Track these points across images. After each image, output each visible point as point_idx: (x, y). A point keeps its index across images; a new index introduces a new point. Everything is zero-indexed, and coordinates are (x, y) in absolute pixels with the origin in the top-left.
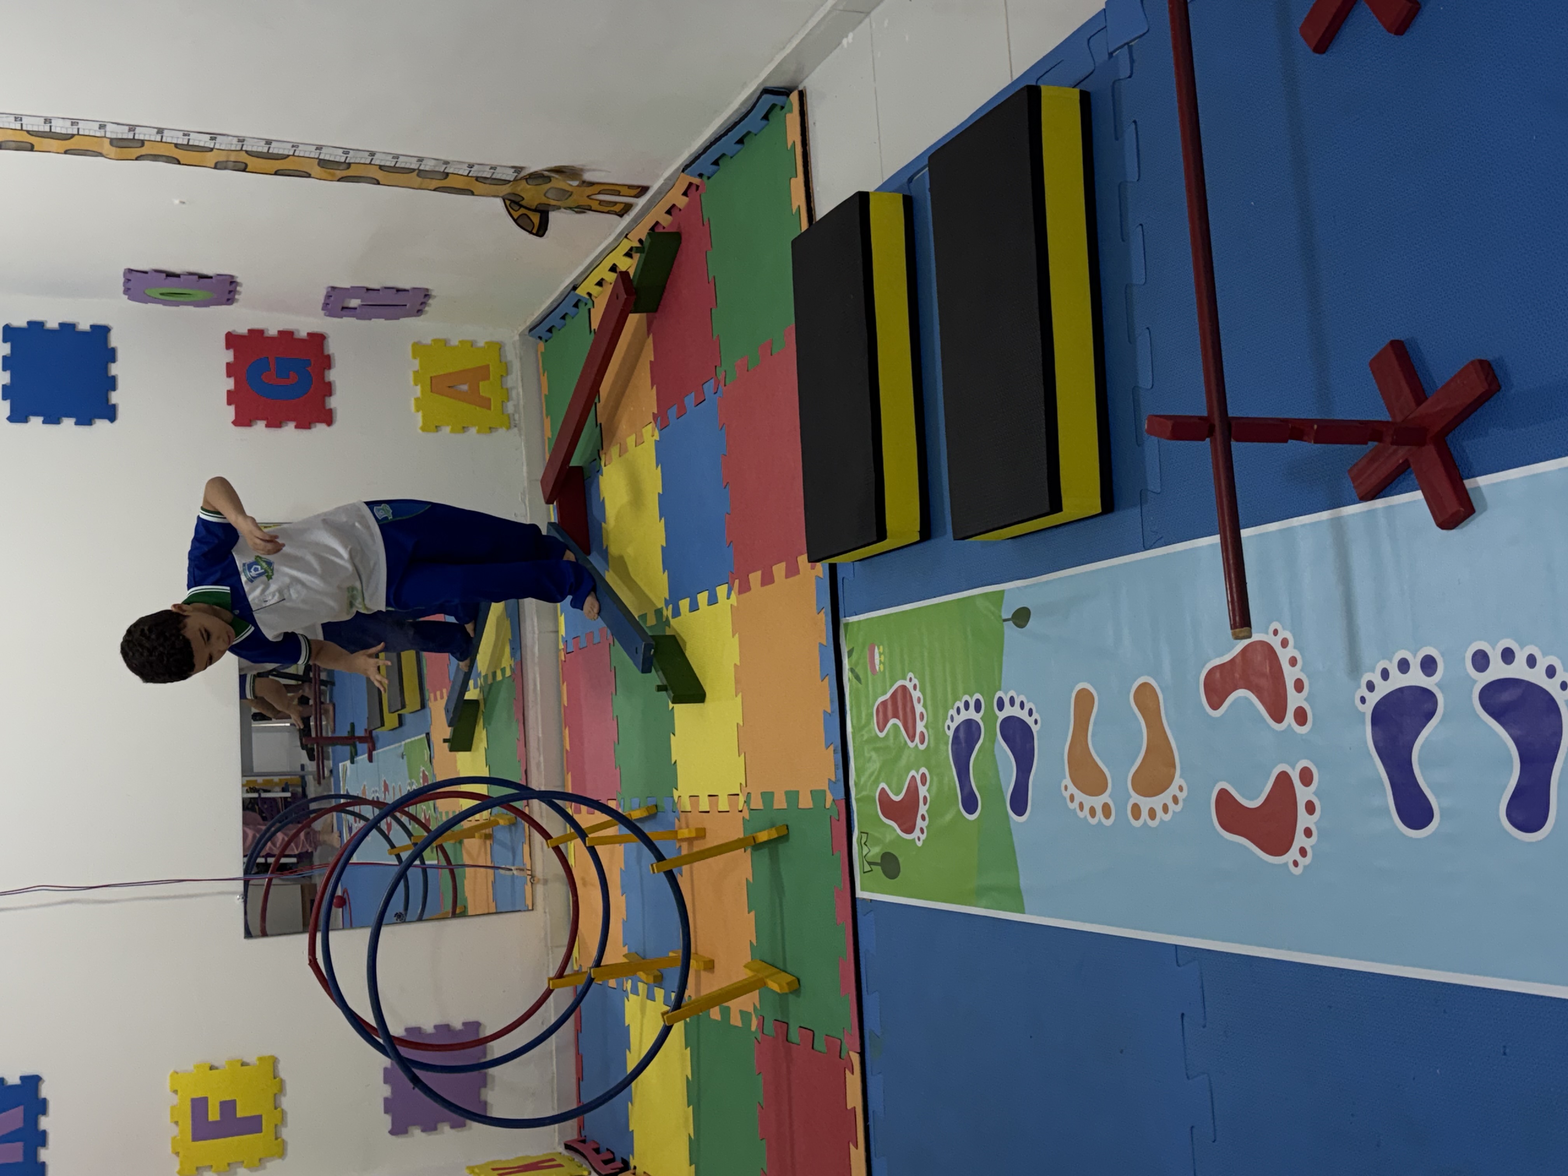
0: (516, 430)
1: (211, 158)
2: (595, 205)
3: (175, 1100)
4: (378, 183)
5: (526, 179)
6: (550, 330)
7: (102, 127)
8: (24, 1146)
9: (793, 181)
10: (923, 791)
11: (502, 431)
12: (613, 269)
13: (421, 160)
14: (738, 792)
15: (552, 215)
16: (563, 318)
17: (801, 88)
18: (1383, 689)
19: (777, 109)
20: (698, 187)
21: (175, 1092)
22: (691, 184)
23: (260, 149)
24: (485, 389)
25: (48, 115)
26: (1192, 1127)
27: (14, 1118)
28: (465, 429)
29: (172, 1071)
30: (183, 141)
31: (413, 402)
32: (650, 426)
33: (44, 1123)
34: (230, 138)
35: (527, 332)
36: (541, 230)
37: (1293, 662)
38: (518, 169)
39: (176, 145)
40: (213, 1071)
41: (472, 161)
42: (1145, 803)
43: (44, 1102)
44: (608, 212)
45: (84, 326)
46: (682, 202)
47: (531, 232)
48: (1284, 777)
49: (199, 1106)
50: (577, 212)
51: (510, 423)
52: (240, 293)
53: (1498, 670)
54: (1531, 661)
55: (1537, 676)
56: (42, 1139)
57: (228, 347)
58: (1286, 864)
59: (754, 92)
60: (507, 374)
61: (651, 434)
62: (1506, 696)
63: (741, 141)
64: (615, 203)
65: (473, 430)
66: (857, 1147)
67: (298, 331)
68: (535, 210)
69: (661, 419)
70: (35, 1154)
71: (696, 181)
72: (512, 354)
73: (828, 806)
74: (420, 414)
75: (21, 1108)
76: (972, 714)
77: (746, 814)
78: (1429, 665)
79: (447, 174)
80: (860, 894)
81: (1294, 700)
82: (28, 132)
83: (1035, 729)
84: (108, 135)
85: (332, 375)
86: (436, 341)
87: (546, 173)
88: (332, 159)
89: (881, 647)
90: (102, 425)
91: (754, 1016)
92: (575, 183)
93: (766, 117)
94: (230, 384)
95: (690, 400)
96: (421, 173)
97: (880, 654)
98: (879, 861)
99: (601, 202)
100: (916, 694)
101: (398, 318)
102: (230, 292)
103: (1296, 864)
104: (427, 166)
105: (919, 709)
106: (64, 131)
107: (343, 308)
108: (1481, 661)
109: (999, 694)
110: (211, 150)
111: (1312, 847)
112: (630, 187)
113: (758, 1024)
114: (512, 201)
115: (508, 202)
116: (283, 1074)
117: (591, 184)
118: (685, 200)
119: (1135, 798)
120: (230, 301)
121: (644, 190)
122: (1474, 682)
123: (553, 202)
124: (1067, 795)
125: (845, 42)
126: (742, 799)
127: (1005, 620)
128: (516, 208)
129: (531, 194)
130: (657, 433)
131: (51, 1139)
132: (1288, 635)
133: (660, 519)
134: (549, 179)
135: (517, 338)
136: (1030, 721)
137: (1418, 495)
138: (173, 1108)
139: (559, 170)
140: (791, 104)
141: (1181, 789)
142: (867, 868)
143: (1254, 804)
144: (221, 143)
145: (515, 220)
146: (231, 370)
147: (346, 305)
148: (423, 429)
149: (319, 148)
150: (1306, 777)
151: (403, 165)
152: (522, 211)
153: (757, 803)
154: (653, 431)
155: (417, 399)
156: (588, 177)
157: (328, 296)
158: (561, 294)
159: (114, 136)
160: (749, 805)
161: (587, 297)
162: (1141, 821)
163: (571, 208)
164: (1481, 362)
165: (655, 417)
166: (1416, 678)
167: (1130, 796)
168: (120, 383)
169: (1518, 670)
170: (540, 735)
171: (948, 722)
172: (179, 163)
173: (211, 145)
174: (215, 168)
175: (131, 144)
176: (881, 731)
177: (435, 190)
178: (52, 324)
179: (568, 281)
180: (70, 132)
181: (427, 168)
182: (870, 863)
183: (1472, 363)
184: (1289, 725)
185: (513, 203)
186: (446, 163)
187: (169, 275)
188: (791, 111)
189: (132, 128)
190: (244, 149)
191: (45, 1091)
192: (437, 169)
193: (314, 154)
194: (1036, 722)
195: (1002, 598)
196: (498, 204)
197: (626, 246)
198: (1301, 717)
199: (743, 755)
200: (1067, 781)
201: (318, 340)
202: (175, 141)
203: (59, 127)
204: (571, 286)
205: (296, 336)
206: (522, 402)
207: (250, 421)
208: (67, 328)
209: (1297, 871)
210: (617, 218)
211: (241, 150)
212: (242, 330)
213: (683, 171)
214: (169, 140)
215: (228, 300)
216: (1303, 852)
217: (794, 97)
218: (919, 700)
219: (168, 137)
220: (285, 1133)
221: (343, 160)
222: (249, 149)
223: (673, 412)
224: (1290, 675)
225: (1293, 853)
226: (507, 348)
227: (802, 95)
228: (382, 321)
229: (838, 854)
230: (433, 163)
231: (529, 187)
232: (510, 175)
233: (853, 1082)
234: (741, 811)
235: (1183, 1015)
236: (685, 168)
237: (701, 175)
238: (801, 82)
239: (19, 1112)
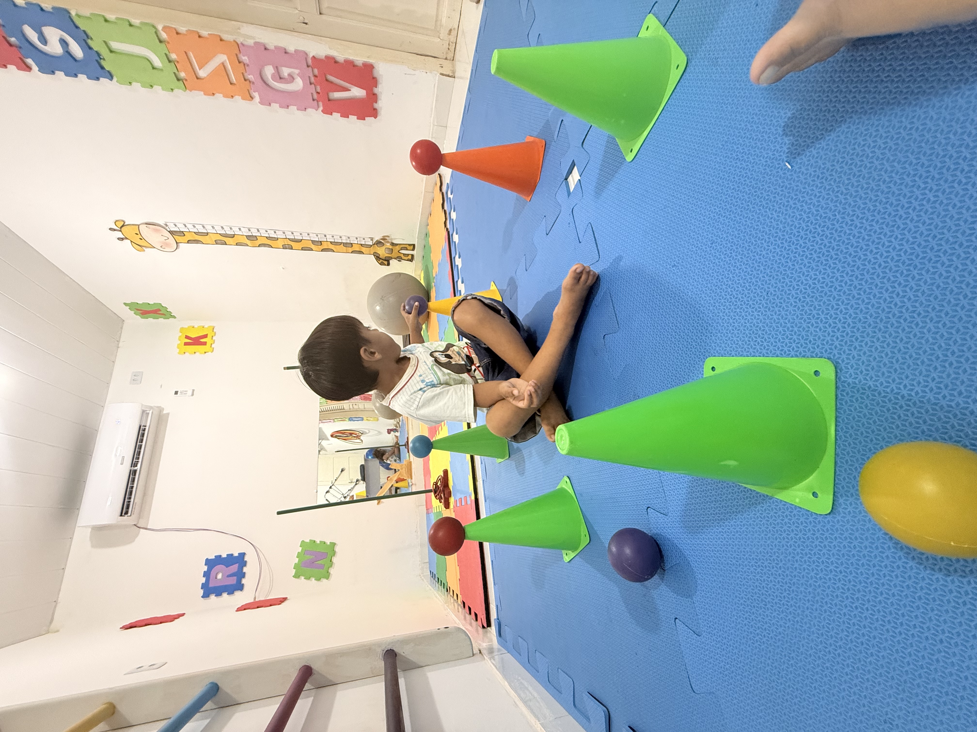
1: (280, 243)
4: (333, 251)
5: (376, 244)
7: (239, 229)
8: (237, 578)
13: (340, 237)
15: (391, 261)
23: (292, 237)
25: (220, 224)
27: (234, 568)
33: (245, 569)
36: (387, 265)
38: (372, 239)
39: (266, 237)
41: (357, 236)
43: (246, 562)
44: (408, 259)
47: (383, 265)
50: (398, 260)
56: (243, 575)
64: (407, 254)
68: (384, 259)
70: (241, 581)
79: (352, 244)
87: (381, 241)
88: (315, 240)
92: (391, 245)
96: (345, 245)
99: (403, 255)
104: (344, 240)
106: (230, 233)
110: (277, 239)
112: (409, 245)
114: (377, 256)
115: (374, 255)
121: (414, 245)
123: (389, 255)
129: (382, 252)
131: (247, 576)
134: (383, 243)
139: (384, 239)
145: (379, 263)
151: (337, 241)
152: (380, 259)
156: (393, 240)
159: (245, 234)
163: (395, 258)
173: (276, 236)
174: (283, 248)
175: (253, 238)
177: (352, 253)
180: (232, 233)
185: (378, 258)
186: (349, 238)
189: (249, 229)
190: (287, 237)
191: (246, 558)
192: (347, 241)
193: (309, 238)
196: (371, 256)
202: (265, 235)
203: (227, 230)
210: (411, 262)
214: (263, 235)
221: (319, 240)
231: (378, 248)
232: (370, 242)
239: (236, 566)
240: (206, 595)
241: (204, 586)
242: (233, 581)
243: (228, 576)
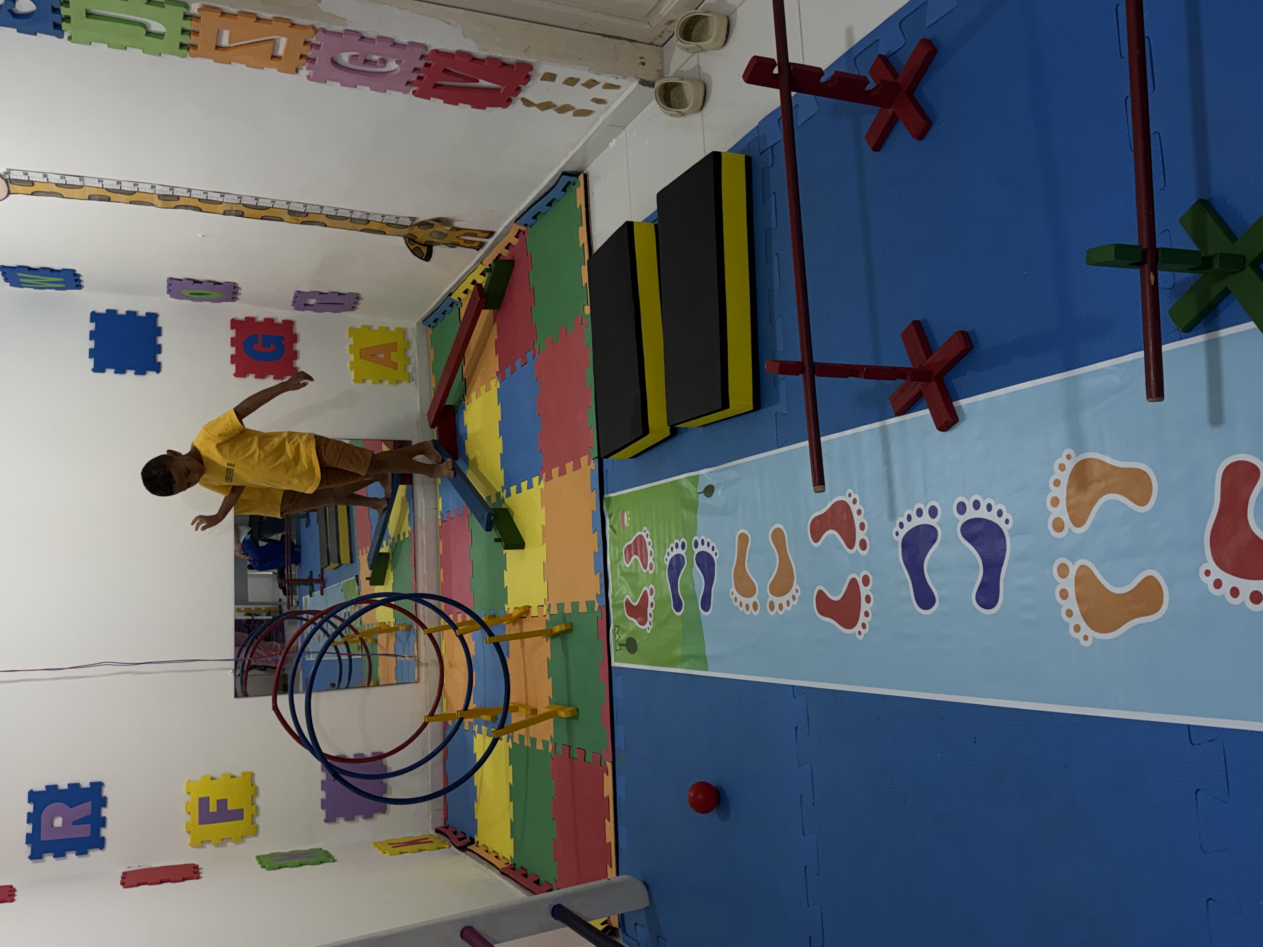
0: (413, 383)
1: (221, 208)
2: (462, 243)
3: (188, 798)
4: (326, 226)
5: (418, 225)
6: (435, 321)
7: (153, 187)
8: (92, 827)
9: (580, 228)
10: (651, 599)
11: (405, 383)
12: (474, 282)
13: (352, 212)
14: (544, 604)
15: (435, 249)
16: (444, 313)
17: (585, 172)
18: (908, 526)
19: (571, 185)
20: (524, 232)
21: (189, 793)
22: (520, 231)
23: (251, 203)
24: (393, 357)
25: (119, 179)
26: (801, 796)
27: (85, 809)
28: (381, 381)
29: (187, 780)
30: (203, 197)
31: (348, 364)
32: (495, 379)
33: (105, 812)
34: (233, 196)
35: (421, 322)
36: (428, 257)
37: (859, 512)
38: (413, 219)
39: (199, 200)
40: (212, 781)
41: (384, 213)
42: (777, 600)
43: (105, 799)
44: (470, 247)
45: (142, 313)
46: (515, 241)
47: (421, 258)
48: (853, 582)
49: (204, 802)
50: (450, 247)
51: (410, 379)
52: (240, 294)
53: (971, 514)
54: (989, 508)
55: (992, 516)
56: (103, 822)
57: (232, 328)
58: (854, 634)
59: (557, 174)
60: (409, 348)
61: (495, 384)
62: (975, 529)
63: (550, 204)
64: (474, 242)
65: (386, 382)
66: (609, 821)
67: (277, 319)
68: (424, 245)
69: (501, 375)
70: (98, 832)
71: (523, 228)
72: (411, 336)
73: (596, 610)
74: (353, 372)
75: (90, 803)
76: (679, 551)
77: (548, 618)
78: (933, 512)
79: (369, 221)
80: (614, 664)
81: (860, 535)
82: (107, 189)
83: (715, 558)
84: (157, 192)
85: (298, 347)
86: (364, 327)
87: (431, 222)
88: (296, 210)
89: (628, 512)
90: (151, 375)
91: (550, 743)
92: (448, 228)
93: (564, 190)
94: (233, 351)
95: (518, 363)
96: (352, 220)
97: (628, 516)
98: (625, 643)
99: (465, 241)
100: (648, 540)
101: (340, 312)
102: (234, 293)
103: (860, 633)
104: (356, 216)
105: (649, 549)
106: (129, 189)
107: (305, 305)
108: (962, 508)
109: (695, 538)
110: (221, 203)
111: (869, 622)
112: (483, 232)
113: (553, 748)
114: (410, 239)
115: (407, 240)
116: (257, 783)
117: (459, 229)
118: (517, 240)
119: (772, 598)
120: (234, 299)
121: (492, 234)
122: (958, 521)
123: (435, 240)
124: (733, 597)
125: (611, 144)
126: (545, 608)
127: (699, 493)
128: (412, 243)
129: (422, 235)
130: (498, 384)
131: (109, 822)
132: (856, 496)
133: (500, 437)
134: (432, 226)
135: (415, 326)
136: (712, 554)
137: (927, 412)
138: (187, 803)
139: (438, 220)
140: (579, 182)
141: (797, 591)
142: (618, 648)
143: (836, 598)
144: (227, 199)
145: (412, 251)
146: (233, 342)
147: (307, 303)
148: (355, 381)
149: (288, 203)
150: (866, 581)
151: (341, 215)
152: (416, 245)
153: (554, 611)
154: (496, 382)
155: (351, 362)
156: (456, 224)
157: (296, 297)
158: (442, 298)
159: (160, 193)
160: (549, 612)
161: (458, 300)
162: (775, 611)
163: (446, 244)
164: (962, 332)
165: (498, 373)
166: (926, 519)
167: (768, 597)
168: (164, 349)
169: (982, 513)
170: (425, 573)
171: (666, 556)
172: (201, 211)
173: (221, 200)
174: (224, 214)
175: (171, 199)
176: (628, 563)
177: (361, 231)
178: (122, 311)
179: (446, 290)
180: (133, 190)
181: (356, 217)
182: (620, 645)
183: (957, 332)
184: (857, 551)
186: (368, 214)
187: (196, 282)
188: (579, 186)
189: (172, 188)
190: (242, 202)
191: (106, 792)
192: (362, 218)
193: (286, 207)
194: (716, 554)
195: (698, 479)
196: (401, 240)
197: (481, 268)
198: (863, 545)
199: (546, 581)
200: (733, 589)
201: (289, 324)
202: (198, 197)
203: (126, 187)
204: (448, 294)
205: (275, 322)
206: (417, 366)
207: (245, 374)
208: (131, 314)
209: (860, 638)
210: (475, 251)
211: (240, 203)
212: (241, 317)
213: (515, 222)
214: (195, 196)
215: (233, 298)
216: (864, 626)
217: (581, 177)
218: (649, 543)
219: (194, 194)
220: (258, 820)
221: (303, 211)
222: (245, 203)
223: (508, 370)
224: (858, 520)
225: (859, 627)
226: (408, 332)
227: (586, 177)
228: (330, 313)
229: (601, 640)
230: (360, 214)
231: (420, 230)
232: (408, 222)
233: (608, 780)
234: (545, 616)
235: (796, 728)
236: (517, 220)
237: (526, 225)
238: (585, 169)
239: (88, 805)
240: (36, 855)
241: (30, 839)
242: (85, 831)
243: (74, 823)
